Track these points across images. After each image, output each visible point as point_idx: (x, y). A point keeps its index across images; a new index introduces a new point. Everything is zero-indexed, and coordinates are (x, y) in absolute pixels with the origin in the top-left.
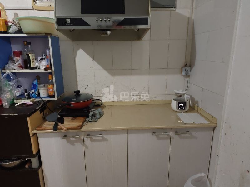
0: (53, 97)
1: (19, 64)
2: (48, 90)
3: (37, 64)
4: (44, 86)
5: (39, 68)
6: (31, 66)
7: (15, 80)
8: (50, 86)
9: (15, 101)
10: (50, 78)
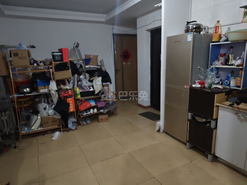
0: (239, 87)
1: (222, 61)
2: (236, 81)
3: (233, 62)
4: (235, 78)
5: (235, 65)
6: (229, 64)
7: (215, 72)
8: (239, 79)
9: (213, 85)
10: (240, 73)
